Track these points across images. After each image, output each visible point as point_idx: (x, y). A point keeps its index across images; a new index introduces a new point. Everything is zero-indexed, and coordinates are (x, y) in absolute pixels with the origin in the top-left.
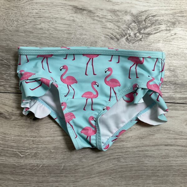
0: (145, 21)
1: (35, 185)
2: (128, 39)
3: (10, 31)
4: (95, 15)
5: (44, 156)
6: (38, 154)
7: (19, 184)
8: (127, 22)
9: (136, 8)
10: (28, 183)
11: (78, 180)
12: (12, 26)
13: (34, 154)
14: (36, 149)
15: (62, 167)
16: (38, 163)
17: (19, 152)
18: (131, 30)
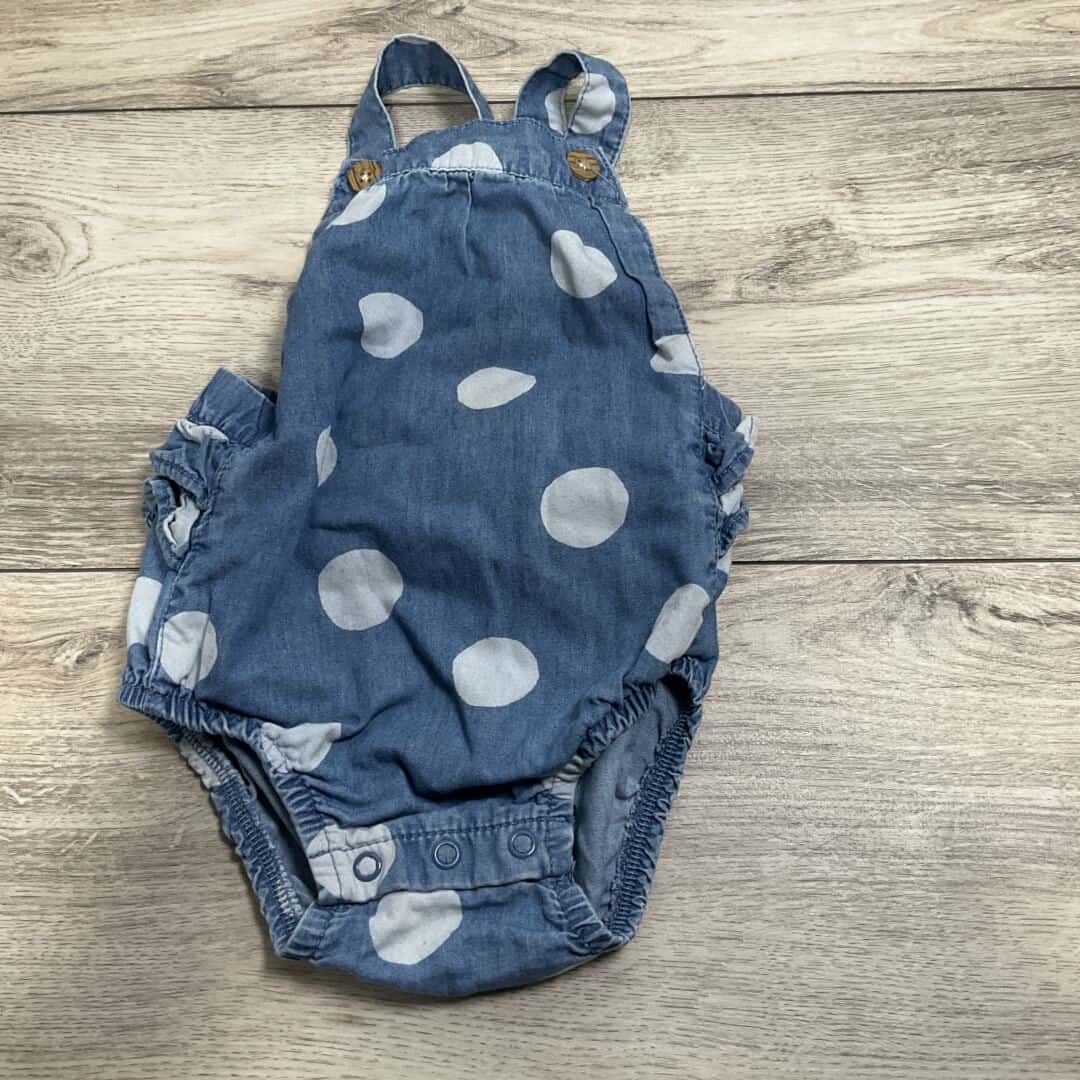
3: (14, 371)
5: (107, 800)
6: (83, 791)
10: (35, 908)
12: (21, 356)
13: (70, 793)
14: (77, 770)
16: (82, 825)
17: (12, 786)
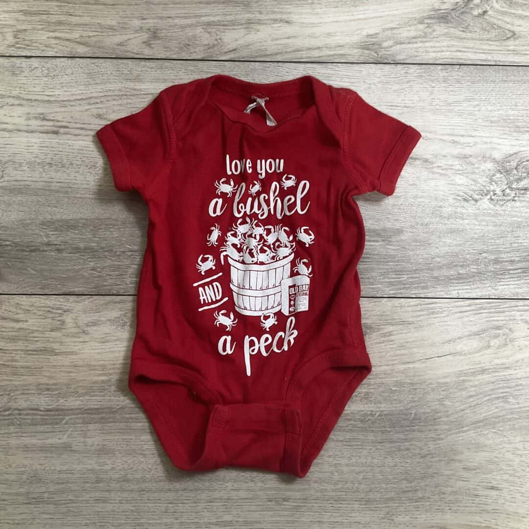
0: (516, 168)
1: (370, 447)
2: (492, 200)
4: (434, 165)
7: (345, 447)
8: (488, 172)
9: (499, 149)
11: (441, 436)
15: (413, 415)
18: (495, 185)
